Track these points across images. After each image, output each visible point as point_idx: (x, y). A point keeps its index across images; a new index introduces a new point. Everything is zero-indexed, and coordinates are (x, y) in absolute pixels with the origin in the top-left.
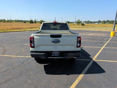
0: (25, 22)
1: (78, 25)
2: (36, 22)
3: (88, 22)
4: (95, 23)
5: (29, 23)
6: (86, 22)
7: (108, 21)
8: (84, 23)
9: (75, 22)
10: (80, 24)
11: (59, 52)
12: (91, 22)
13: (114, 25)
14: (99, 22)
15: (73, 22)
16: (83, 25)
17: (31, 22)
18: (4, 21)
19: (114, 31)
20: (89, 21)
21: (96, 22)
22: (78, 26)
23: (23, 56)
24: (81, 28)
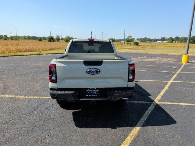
0: (40, 39)
1: (128, 44)
2: (58, 39)
3: (146, 40)
4: (156, 41)
5: (47, 41)
6: (141, 39)
7: (177, 39)
8: (138, 41)
9: (123, 40)
10: (132, 43)
11: (98, 89)
12: (150, 40)
13: (187, 44)
14: (163, 39)
15: (121, 40)
16: (137, 44)
17: (51, 39)
18: (6, 38)
19: (187, 53)
20: (146, 38)
21: (158, 40)
22: (129, 46)
23: (37, 97)
24: (134, 49)
